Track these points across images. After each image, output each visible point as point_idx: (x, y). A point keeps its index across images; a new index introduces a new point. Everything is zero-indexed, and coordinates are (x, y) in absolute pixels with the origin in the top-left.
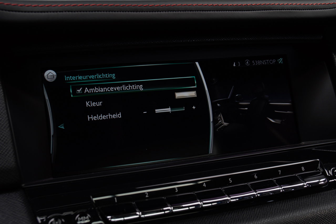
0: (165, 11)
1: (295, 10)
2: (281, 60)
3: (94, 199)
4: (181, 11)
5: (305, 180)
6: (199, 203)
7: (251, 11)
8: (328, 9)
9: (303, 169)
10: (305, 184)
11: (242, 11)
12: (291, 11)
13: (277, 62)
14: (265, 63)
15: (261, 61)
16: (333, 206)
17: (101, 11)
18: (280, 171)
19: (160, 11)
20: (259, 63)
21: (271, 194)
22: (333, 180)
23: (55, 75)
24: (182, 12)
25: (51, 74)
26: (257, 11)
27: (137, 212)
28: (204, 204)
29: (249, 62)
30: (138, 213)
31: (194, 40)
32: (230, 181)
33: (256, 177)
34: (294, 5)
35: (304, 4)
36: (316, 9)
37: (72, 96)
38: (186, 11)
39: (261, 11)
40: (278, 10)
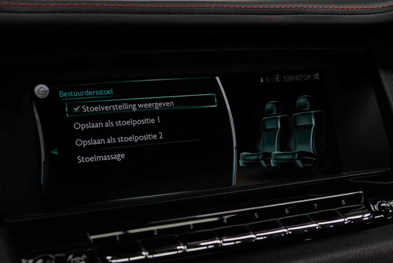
0: (178, 14)
1: (332, 15)
2: (317, 76)
3: (92, 237)
4: (196, 14)
5: (346, 215)
6: (218, 242)
7: (280, 15)
8: (371, 14)
9: (343, 202)
10: (346, 220)
11: (270, 15)
12: (327, 15)
13: (312, 78)
14: (298, 79)
15: (293, 76)
16: (379, 246)
17: (101, 13)
18: (316, 205)
19: (172, 14)
20: (291, 79)
21: (306, 231)
22: (380, 216)
23: (47, 90)
24: (198, 15)
25: (42, 89)
26: (287, 15)
27: (142, 251)
28: (224, 242)
29: (279, 78)
30: (144, 253)
31: (213, 50)
32: (256, 216)
33: (287, 212)
34: (331, 8)
35: (342, 8)
36: (356, 14)
37: (67, 115)
38: (202, 14)
39: (292, 15)
40: (312, 15)
